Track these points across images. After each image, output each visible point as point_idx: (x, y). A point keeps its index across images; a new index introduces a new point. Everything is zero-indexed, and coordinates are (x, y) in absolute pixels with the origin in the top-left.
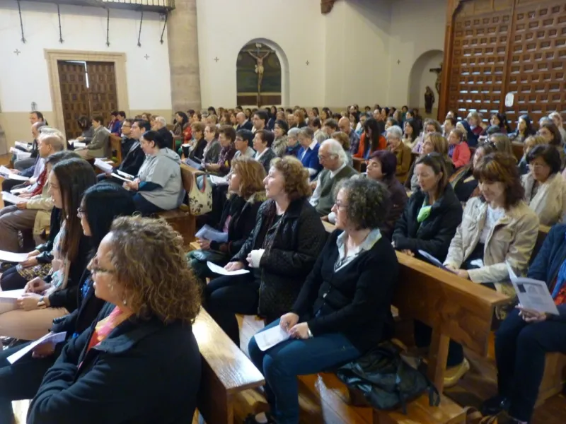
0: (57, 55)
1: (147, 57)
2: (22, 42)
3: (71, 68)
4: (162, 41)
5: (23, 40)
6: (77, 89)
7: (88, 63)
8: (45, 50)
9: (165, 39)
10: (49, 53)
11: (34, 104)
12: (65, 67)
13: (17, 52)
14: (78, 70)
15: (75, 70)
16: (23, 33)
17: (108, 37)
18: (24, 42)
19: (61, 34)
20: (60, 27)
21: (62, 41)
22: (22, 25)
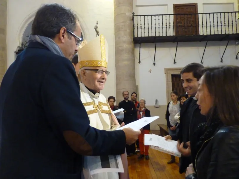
0: (172, 71)
3: (178, 79)
4: (237, 58)
5: (154, 64)
8: (165, 69)
10: (167, 70)
11: (157, 101)
12: (174, 78)
13: (150, 71)
16: (154, 60)
17: (202, 58)
18: (154, 65)
19: (175, 59)
20: (176, 54)
21: (175, 63)
22: (155, 55)
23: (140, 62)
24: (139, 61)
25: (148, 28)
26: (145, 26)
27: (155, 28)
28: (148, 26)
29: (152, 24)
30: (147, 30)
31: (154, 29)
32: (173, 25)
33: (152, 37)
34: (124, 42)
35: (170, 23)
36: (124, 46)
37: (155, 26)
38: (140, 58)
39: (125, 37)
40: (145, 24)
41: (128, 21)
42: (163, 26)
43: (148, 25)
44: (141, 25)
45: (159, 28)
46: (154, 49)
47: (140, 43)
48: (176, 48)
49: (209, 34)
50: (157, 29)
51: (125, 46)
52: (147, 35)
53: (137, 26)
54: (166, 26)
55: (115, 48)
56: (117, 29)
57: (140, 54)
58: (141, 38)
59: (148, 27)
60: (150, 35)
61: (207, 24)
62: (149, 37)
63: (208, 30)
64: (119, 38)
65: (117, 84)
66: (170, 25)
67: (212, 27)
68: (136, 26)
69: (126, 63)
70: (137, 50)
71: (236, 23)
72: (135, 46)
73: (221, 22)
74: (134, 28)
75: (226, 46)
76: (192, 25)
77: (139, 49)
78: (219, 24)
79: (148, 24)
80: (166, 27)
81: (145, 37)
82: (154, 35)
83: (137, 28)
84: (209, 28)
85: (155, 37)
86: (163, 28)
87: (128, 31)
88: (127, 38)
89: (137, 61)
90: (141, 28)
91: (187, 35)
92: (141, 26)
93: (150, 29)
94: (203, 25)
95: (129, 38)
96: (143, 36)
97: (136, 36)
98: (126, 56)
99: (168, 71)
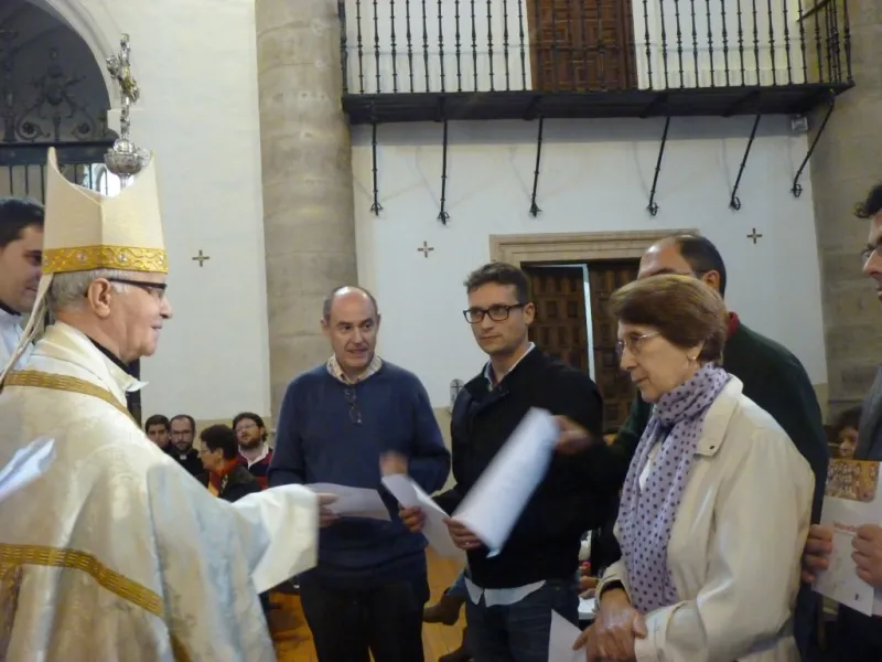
0: (522, 249)
1: (754, 236)
2: (440, 222)
3: (551, 281)
4: (796, 190)
5: (443, 217)
6: (562, 341)
7: (595, 265)
8: (493, 238)
9: (806, 183)
10: (501, 245)
11: (457, 386)
13: (426, 250)
14: (566, 289)
15: (559, 288)
16: (443, 199)
17: (653, 191)
18: (444, 222)
19: (534, 194)
20: (537, 173)
21: (535, 210)
22: (444, 176)
23: (376, 209)
24: (376, 203)
25: (410, 55)
26: (394, 45)
27: (442, 54)
28: (410, 46)
29: (425, 37)
30: (402, 61)
31: (434, 60)
32: (522, 45)
33: (428, 94)
34: (302, 118)
35: (506, 36)
36: (302, 135)
37: (441, 46)
38: (376, 190)
39: (304, 95)
40: (393, 36)
41: (317, 21)
42: (474, 46)
43: (409, 39)
44: (377, 39)
45: (458, 54)
46: (441, 147)
47: (374, 124)
48: (535, 146)
49: (674, 84)
50: (450, 60)
51: (308, 135)
52: (404, 88)
53: (360, 46)
54: (490, 45)
55: (263, 142)
56: (270, 57)
57: (375, 170)
58: (380, 98)
59: (410, 51)
60: (420, 88)
61: (667, 41)
62: (412, 96)
63: (673, 67)
64: (279, 97)
65: (272, 314)
66: (506, 45)
67: (688, 57)
68: (352, 41)
69: (309, 212)
70: (363, 153)
71: (787, 39)
72: (352, 137)
73: (725, 33)
74: (346, 54)
75: (748, 139)
76: (603, 46)
77: (371, 148)
78: (718, 42)
79: (409, 36)
80: (491, 53)
81: (397, 98)
82: (435, 88)
83: (360, 54)
84: (673, 57)
85: (443, 97)
86: (478, 57)
87: (320, 65)
88: (312, 101)
89: (363, 203)
90: (377, 54)
91: (581, 90)
92: (377, 47)
93: (418, 60)
94: (648, 44)
95: (323, 97)
96: (388, 89)
97: (355, 90)
98: (310, 180)
99: (503, 247)
